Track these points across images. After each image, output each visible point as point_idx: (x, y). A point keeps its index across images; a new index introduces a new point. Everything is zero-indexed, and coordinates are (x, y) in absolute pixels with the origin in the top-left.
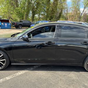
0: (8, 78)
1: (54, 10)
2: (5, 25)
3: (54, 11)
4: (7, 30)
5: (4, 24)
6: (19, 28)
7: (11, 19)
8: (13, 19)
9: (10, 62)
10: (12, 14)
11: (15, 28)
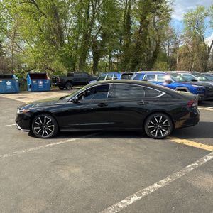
0: (58, 143)
1: (141, 46)
2: (38, 84)
3: (141, 49)
4: (43, 93)
5: (37, 82)
6: (67, 89)
7: (50, 69)
8: (53, 71)
9: (59, 128)
10: (51, 61)
11: (58, 88)
